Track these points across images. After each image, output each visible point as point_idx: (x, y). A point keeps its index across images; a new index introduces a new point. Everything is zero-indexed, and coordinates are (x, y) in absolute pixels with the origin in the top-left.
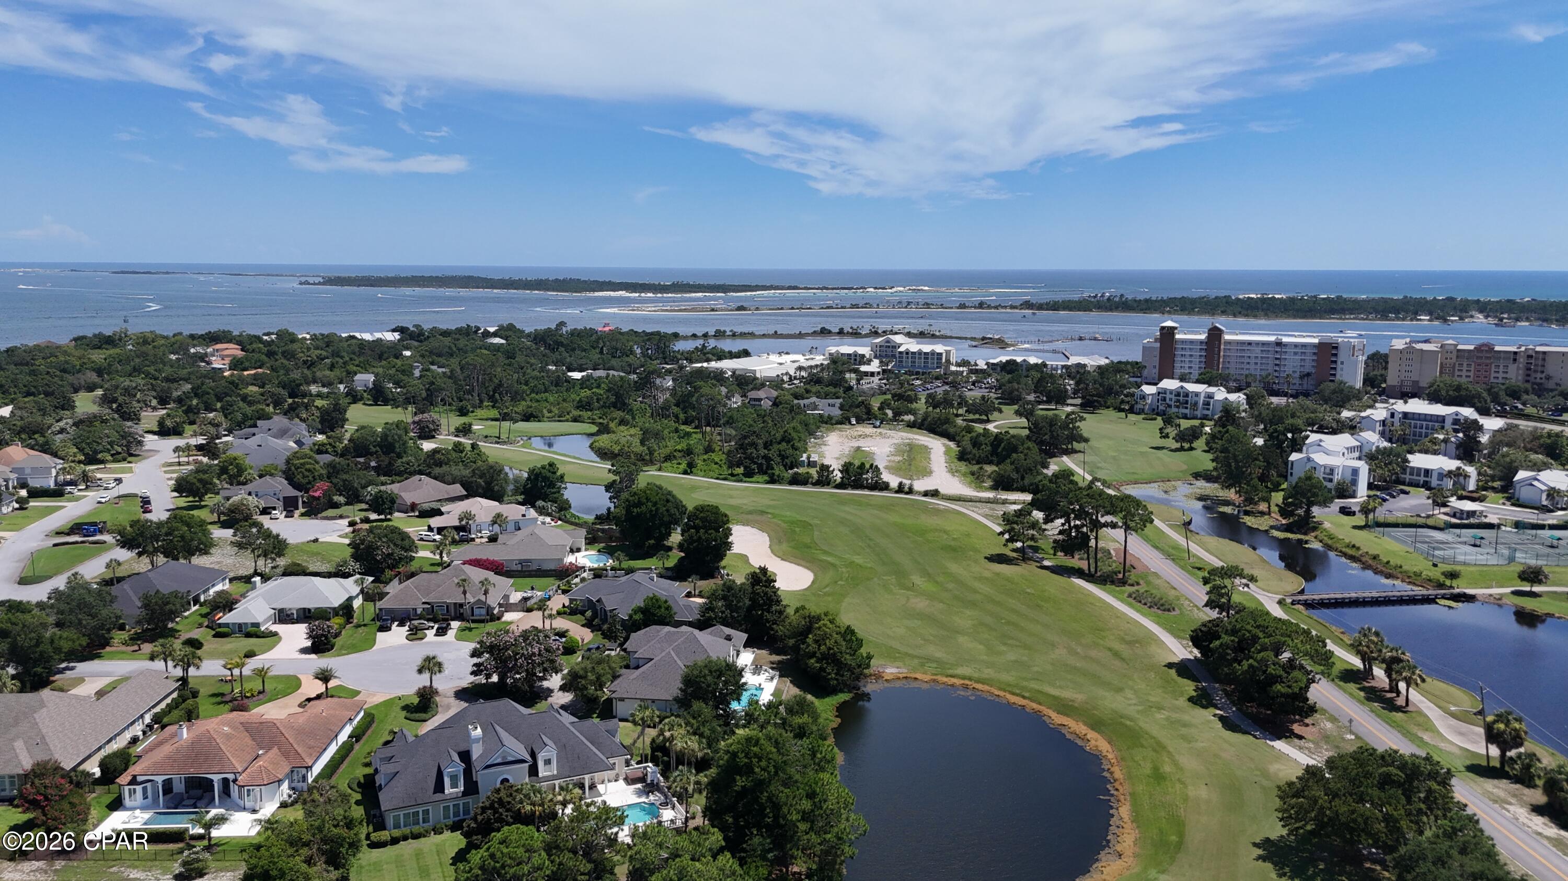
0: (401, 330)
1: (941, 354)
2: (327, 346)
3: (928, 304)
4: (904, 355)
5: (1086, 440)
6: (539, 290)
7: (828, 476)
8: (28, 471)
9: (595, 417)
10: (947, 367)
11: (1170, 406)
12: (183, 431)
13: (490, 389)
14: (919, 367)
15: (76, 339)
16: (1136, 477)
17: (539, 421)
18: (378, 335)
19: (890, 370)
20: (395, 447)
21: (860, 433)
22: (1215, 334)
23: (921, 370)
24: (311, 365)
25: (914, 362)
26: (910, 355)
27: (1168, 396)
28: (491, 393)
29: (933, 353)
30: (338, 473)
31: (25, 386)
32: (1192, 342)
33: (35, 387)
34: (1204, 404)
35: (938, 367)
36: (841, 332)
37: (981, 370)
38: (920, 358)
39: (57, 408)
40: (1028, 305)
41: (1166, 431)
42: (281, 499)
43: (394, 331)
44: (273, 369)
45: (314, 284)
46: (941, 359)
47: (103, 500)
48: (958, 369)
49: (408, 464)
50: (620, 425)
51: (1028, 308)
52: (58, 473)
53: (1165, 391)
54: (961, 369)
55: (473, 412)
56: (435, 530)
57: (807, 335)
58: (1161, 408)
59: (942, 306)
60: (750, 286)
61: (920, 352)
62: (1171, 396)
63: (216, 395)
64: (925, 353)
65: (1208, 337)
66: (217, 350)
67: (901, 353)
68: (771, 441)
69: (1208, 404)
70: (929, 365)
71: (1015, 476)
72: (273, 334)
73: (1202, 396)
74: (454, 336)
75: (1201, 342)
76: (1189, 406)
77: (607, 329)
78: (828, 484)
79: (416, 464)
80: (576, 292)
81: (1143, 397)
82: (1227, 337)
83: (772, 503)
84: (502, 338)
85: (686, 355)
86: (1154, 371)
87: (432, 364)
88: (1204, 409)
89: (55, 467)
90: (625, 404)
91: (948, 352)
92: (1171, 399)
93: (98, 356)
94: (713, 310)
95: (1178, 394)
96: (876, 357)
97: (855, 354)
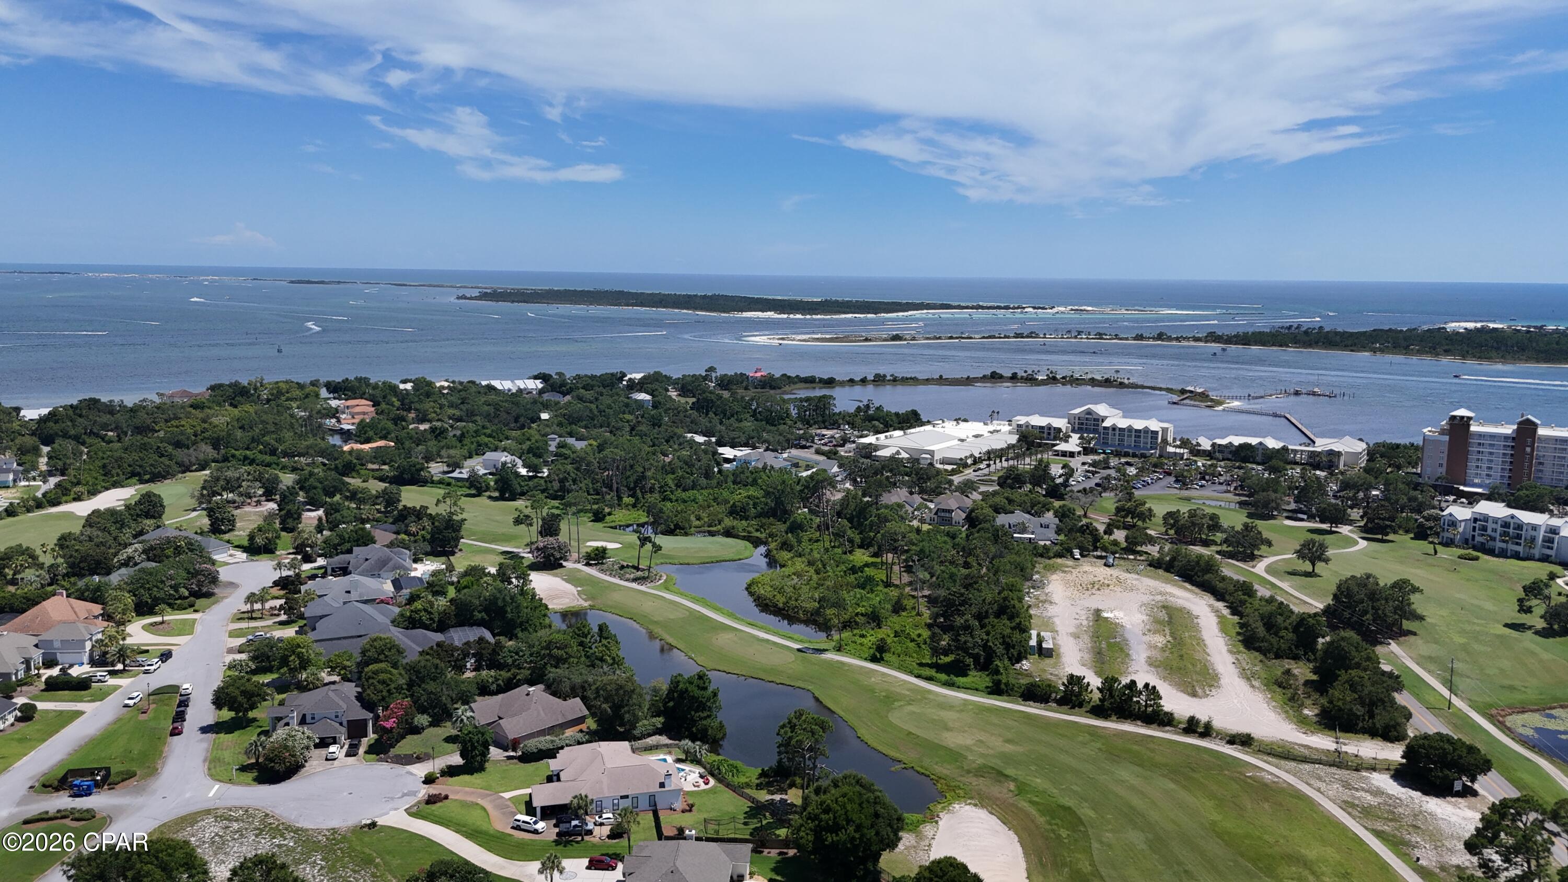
0: (544, 377)
1: (1157, 432)
2: (462, 403)
3: (1100, 334)
4: (1110, 431)
5: (1421, 618)
6: (688, 309)
7: (1080, 693)
8: (57, 644)
9: (750, 529)
10: (1163, 449)
11: (1493, 539)
12: (276, 548)
13: (631, 479)
14: (1129, 446)
15: (212, 388)
16: (1518, 696)
17: (686, 534)
18: (521, 384)
19: (1092, 448)
20: (506, 612)
21: (1091, 578)
22: (1527, 429)
23: (1131, 451)
24: (439, 434)
25: (1122, 440)
26: (1117, 432)
27: (1490, 526)
28: (632, 485)
29: (1146, 430)
30: (422, 680)
31: (130, 466)
32: (1493, 436)
33: (140, 466)
34: (1544, 541)
35: (1152, 448)
36: (1014, 378)
37: (1204, 451)
38: (1130, 436)
39: (138, 515)
40: (1213, 337)
41: (1528, 604)
42: (345, 723)
43: (536, 378)
44: (398, 441)
45: (471, 298)
46: (1157, 438)
47: (131, 702)
48: (1178, 450)
49: (517, 653)
50: (781, 548)
51: (1214, 341)
52: (93, 646)
53: (1486, 518)
54: (1182, 451)
55: (610, 514)
56: (538, 811)
57: (976, 380)
58: (1478, 539)
59: (1117, 337)
60: (900, 304)
61: (1130, 429)
62: (1494, 526)
63: (324, 489)
64: (1137, 431)
65: (1518, 431)
66: (348, 407)
67: (1105, 428)
68: (987, 612)
69: (1551, 541)
70: (1142, 445)
71: (1359, 710)
72: (410, 381)
73: (1543, 529)
74: (597, 389)
75: (1506, 437)
76: (1522, 541)
77: (758, 375)
78: (1080, 705)
79: (528, 653)
80: (724, 312)
81: (1453, 523)
82: (1541, 431)
83: (1009, 748)
84: (647, 393)
85: (848, 418)
86: (1440, 470)
87: (571, 435)
88: (1543, 546)
89: (91, 639)
90: (785, 512)
91: (1165, 430)
92: (1494, 530)
93: (222, 417)
94: (866, 340)
95: (1506, 525)
96: (1073, 431)
97: (1049, 427)
